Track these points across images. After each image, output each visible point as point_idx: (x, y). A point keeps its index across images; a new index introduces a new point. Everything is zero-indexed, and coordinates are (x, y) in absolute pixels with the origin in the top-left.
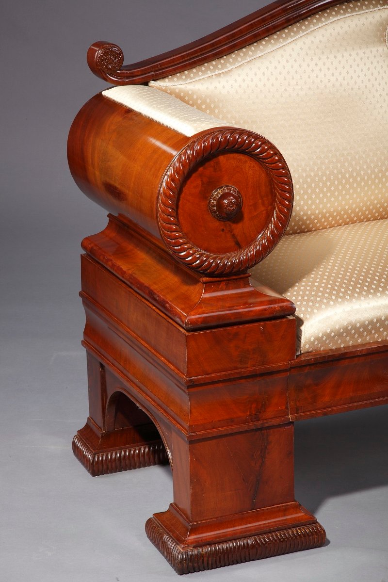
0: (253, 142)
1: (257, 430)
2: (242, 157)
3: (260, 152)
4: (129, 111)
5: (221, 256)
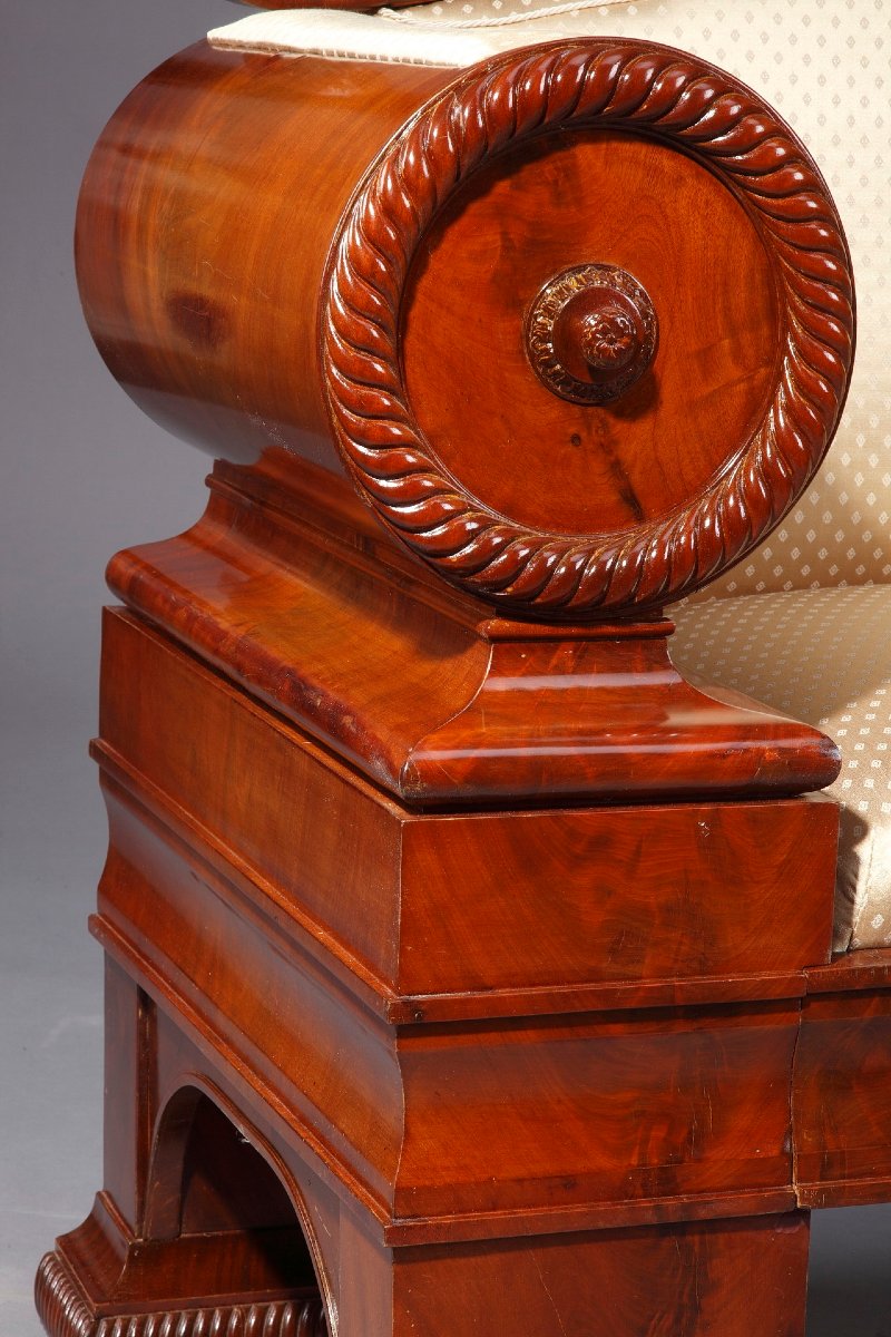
0: (708, 104)
1: (665, 1229)
2: (666, 161)
3: (735, 146)
5: (561, 539)
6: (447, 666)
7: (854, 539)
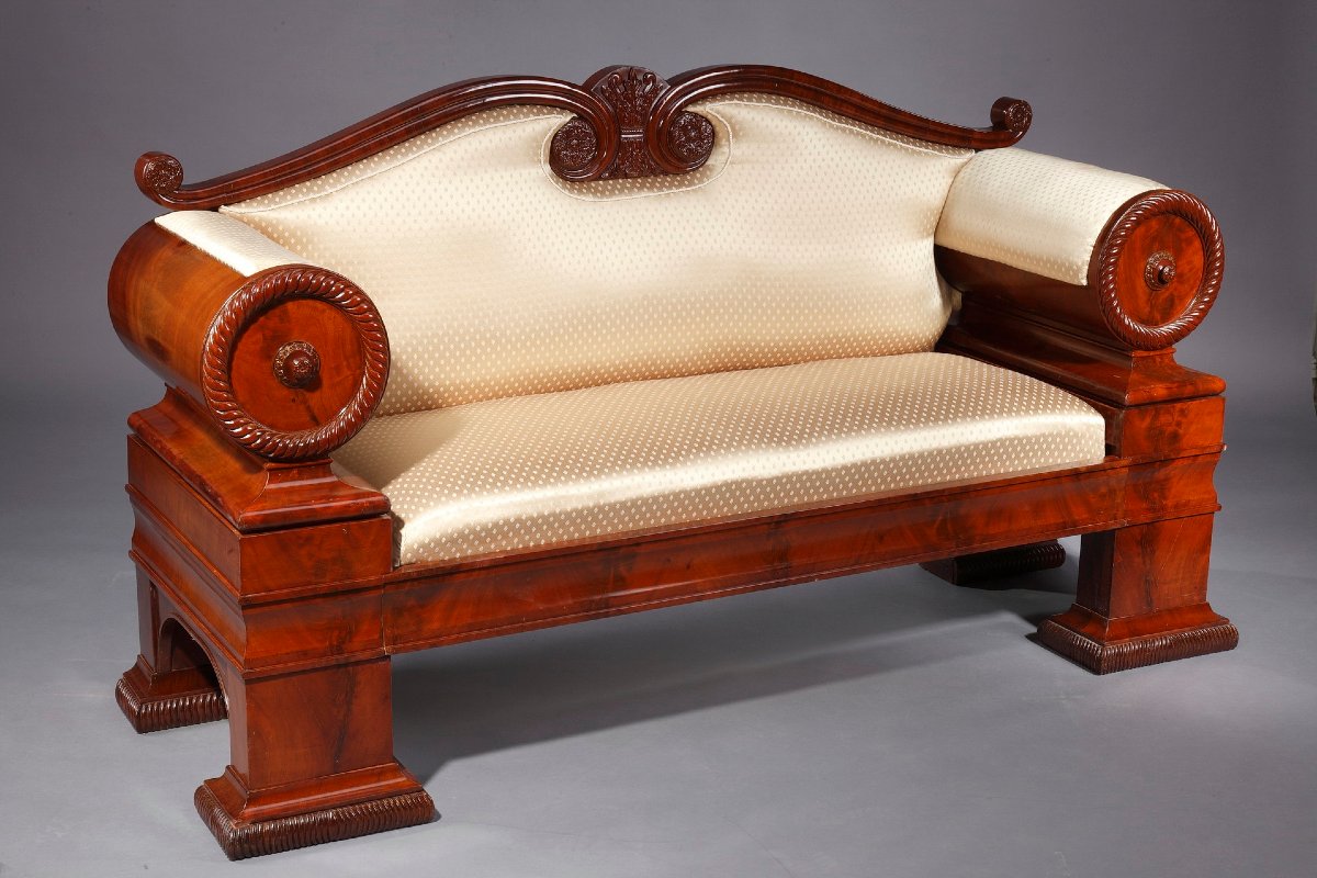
0: (333, 286)
1: (339, 666)
2: (319, 305)
3: (343, 299)
4: (183, 243)
5: (291, 435)
6: (255, 476)
7: (415, 392)
